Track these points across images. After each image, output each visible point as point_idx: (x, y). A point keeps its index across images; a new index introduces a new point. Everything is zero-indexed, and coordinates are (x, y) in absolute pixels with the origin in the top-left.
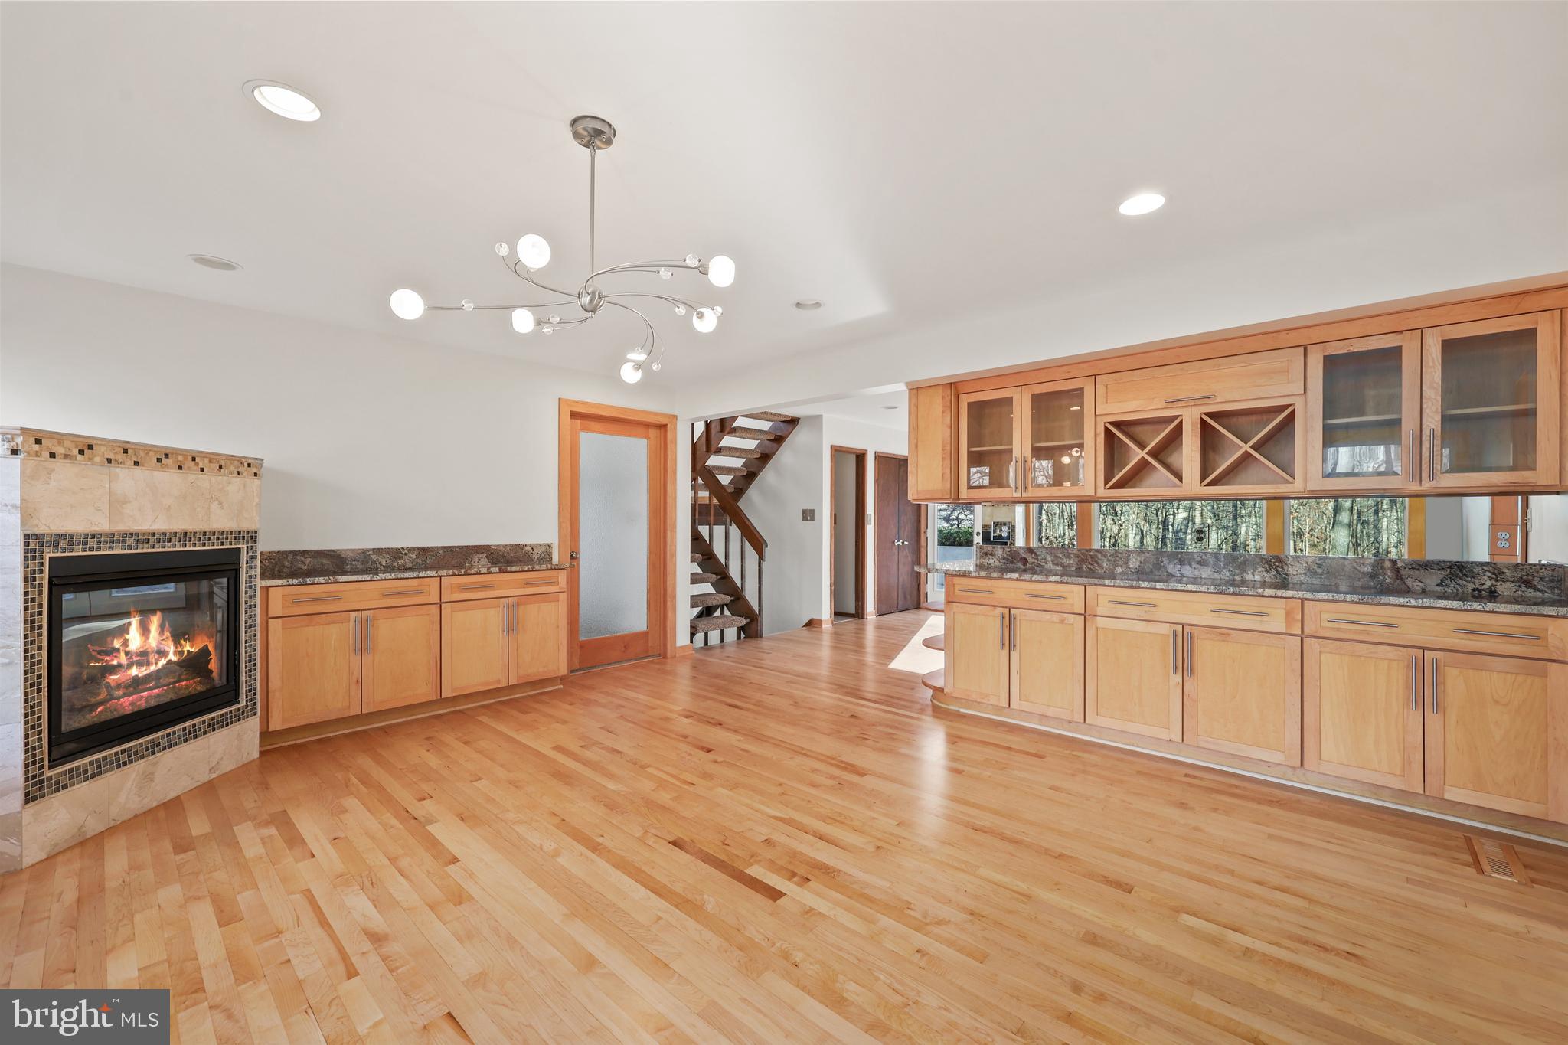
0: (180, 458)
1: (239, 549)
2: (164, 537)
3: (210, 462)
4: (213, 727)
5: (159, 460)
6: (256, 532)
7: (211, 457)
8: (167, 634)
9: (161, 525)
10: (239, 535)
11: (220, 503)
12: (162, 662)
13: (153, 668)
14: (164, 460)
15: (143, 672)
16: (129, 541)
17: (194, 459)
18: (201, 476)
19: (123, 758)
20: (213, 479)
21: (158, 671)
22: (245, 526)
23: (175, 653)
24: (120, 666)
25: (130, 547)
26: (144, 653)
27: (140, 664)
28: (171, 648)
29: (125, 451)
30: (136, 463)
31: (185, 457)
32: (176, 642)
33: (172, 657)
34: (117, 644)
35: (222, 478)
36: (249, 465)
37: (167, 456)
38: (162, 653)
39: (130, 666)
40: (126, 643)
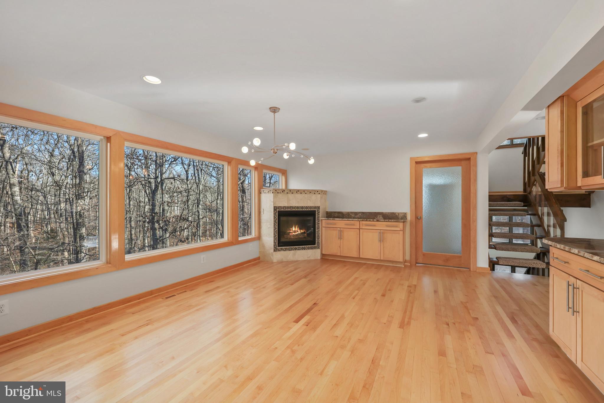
0: (301, 191)
1: (316, 210)
2: (298, 208)
3: (308, 191)
4: (309, 248)
5: (297, 192)
6: (319, 207)
7: (308, 190)
8: (299, 228)
9: (297, 205)
10: (315, 207)
11: (310, 200)
12: (298, 233)
13: (296, 233)
14: (298, 192)
15: (295, 234)
16: (291, 208)
17: (304, 191)
18: (306, 195)
19: (290, 249)
20: (308, 195)
21: (297, 234)
22: (316, 205)
23: (300, 232)
24: (291, 232)
25: (291, 209)
26: (295, 231)
27: (294, 233)
28: (299, 231)
29: (290, 191)
30: (292, 193)
31: (302, 191)
32: (300, 230)
33: (299, 232)
34: (291, 229)
35: (311, 195)
36: (317, 191)
37: (298, 191)
38: (298, 231)
39: (293, 233)
40: (292, 229)
